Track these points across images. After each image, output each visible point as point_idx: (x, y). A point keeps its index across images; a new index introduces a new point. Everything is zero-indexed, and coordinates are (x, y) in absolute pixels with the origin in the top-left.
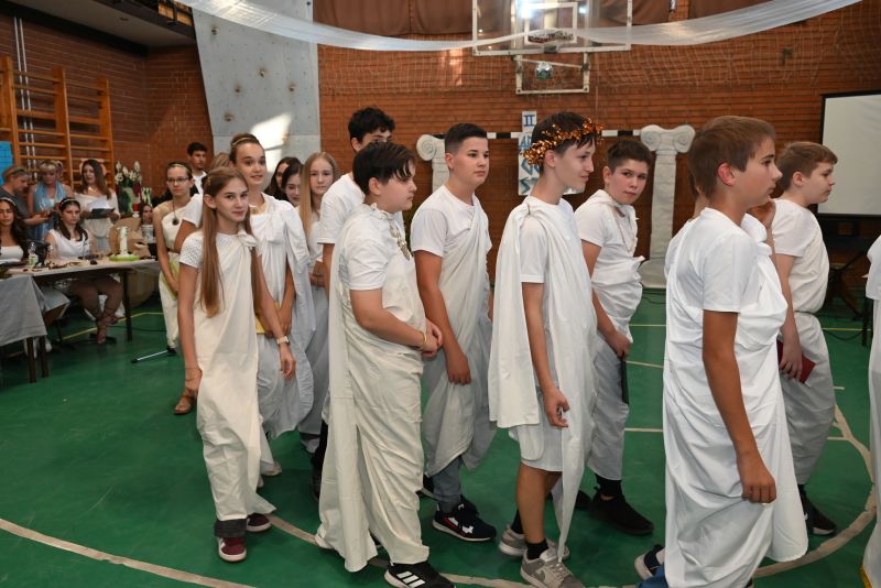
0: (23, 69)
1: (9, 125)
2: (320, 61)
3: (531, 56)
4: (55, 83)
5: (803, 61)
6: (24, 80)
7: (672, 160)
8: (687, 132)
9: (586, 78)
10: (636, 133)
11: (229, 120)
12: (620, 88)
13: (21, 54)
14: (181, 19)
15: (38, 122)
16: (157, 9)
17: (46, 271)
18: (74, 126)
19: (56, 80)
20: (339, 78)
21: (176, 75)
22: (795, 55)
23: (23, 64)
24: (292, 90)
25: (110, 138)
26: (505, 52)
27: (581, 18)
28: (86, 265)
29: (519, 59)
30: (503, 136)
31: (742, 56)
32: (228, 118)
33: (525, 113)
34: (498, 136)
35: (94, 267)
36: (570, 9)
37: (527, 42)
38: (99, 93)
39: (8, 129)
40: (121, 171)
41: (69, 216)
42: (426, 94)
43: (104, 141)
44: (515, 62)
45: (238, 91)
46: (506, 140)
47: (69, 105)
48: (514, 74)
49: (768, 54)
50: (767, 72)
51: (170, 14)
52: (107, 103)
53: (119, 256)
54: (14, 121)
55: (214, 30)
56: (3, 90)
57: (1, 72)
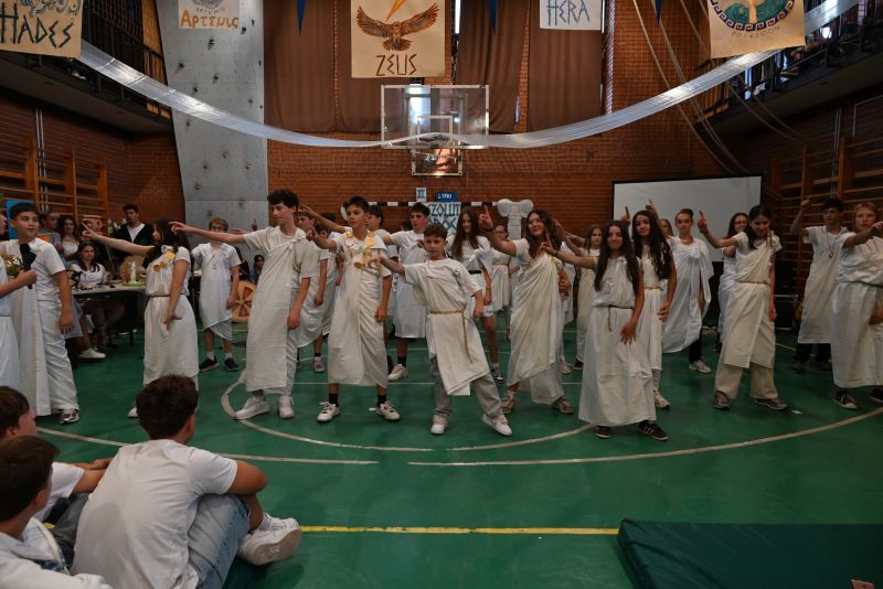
0: (41, 146)
1: (32, 188)
2: (268, 148)
3: (422, 150)
4: (66, 158)
5: (601, 159)
6: (42, 155)
7: (518, 222)
8: (528, 204)
9: (460, 166)
10: (494, 204)
11: (198, 189)
12: (483, 173)
13: (41, 137)
14: (164, 114)
15: (51, 187)
16: (146, 106)
17: (80, 292)
18: (80, 191)
19: (67, 155)
20: (283, 161)
21: (155, 155)
22: (596, 155)
24: (247, 168)
25: (106, 200)
26: (404, 147)
27: (455, 125)
28: (107, 288)
29: (414, 152)
30: (403, 204)
31: (562, 155)
32: (197, 187)
33: (418, 189)
34: (400, 204)
35: (112, 289)
36: (448, 120)
37: (419, 141)
38: (98, 166)
39: (31, 192)
40: (112, 225)
41: (86, 254)
42: (347, 173)
43: (101, 202)
44: (411, 154)
45: (205, 167)
46: (405, 208)
47: (77, 175)
48: (409, 161)
49: (579, 154)
50: (578, 166)
51: (156, 110)
52: (104, 174)
53: (131, 283)
54: (37, 185)
55: (188, 124)
56: (28, 163)
57: (25, 149)
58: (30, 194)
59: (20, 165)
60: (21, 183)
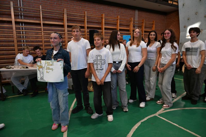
0: (136, 20)
4: (142, 22)
6: (136, 23)
11: (185, 28)
13: (136, 17)
14: (174, 3)
16: (168, 2)
18: (145, 32)
21: (173, 18)
23: (137, 19)
38: (153, 24)
45: (188, 20)
47: (144, 27)
51: (172, 3)
52: (154, 26)
54: (132, 31)
55: (183, 5)
56: (131, 25)
57: (130, 21)
58: (130, 33)
59: (128, 26)
60: (128, 30)
